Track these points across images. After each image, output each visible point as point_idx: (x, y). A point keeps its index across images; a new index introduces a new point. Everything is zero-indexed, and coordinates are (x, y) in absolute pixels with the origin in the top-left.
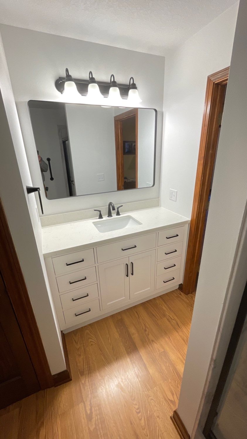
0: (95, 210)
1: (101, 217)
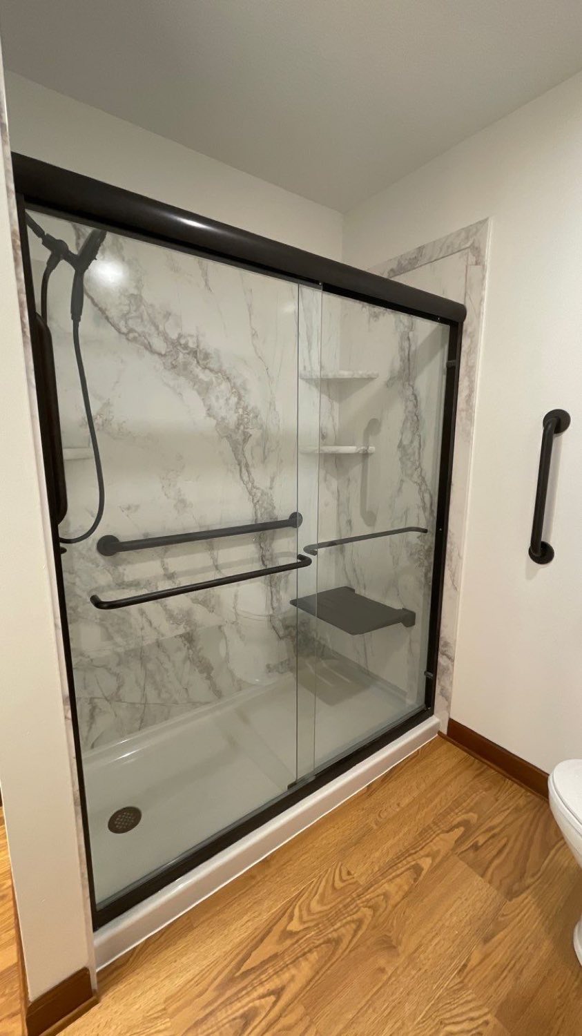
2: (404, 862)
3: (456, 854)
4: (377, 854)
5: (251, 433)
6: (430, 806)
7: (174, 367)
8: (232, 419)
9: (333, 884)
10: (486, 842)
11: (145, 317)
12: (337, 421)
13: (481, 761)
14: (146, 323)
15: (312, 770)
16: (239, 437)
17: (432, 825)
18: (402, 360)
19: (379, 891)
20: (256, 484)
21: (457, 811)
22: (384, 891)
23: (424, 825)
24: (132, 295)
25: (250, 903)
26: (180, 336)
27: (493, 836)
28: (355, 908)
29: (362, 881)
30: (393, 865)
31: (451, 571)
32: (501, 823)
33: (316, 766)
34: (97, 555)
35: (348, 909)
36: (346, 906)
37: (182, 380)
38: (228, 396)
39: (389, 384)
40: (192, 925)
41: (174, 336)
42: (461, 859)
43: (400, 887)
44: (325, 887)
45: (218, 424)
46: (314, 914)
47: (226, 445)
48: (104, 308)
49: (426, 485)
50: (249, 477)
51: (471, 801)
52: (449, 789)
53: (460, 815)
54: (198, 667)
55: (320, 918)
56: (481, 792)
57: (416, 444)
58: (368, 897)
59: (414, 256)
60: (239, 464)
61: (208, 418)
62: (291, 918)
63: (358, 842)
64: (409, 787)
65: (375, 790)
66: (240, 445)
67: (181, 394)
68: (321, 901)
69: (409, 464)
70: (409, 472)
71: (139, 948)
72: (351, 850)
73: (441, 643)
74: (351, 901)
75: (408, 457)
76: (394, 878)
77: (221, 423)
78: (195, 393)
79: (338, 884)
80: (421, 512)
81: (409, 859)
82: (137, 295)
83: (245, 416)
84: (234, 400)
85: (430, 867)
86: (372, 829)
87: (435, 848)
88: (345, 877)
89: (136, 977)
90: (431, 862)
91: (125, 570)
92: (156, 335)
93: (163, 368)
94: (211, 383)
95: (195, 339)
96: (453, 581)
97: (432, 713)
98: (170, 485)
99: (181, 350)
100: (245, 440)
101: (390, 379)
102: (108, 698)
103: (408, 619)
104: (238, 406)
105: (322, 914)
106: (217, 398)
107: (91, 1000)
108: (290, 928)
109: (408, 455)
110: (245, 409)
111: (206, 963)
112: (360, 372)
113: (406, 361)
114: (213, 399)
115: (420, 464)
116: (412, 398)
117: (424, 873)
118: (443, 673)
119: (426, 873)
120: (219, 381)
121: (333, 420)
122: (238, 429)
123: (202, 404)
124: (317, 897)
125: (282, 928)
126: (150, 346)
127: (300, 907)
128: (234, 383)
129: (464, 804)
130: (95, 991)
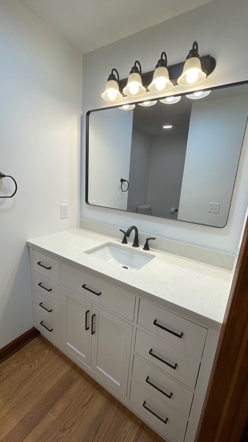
0: (121, 230)
1: (125, 241)
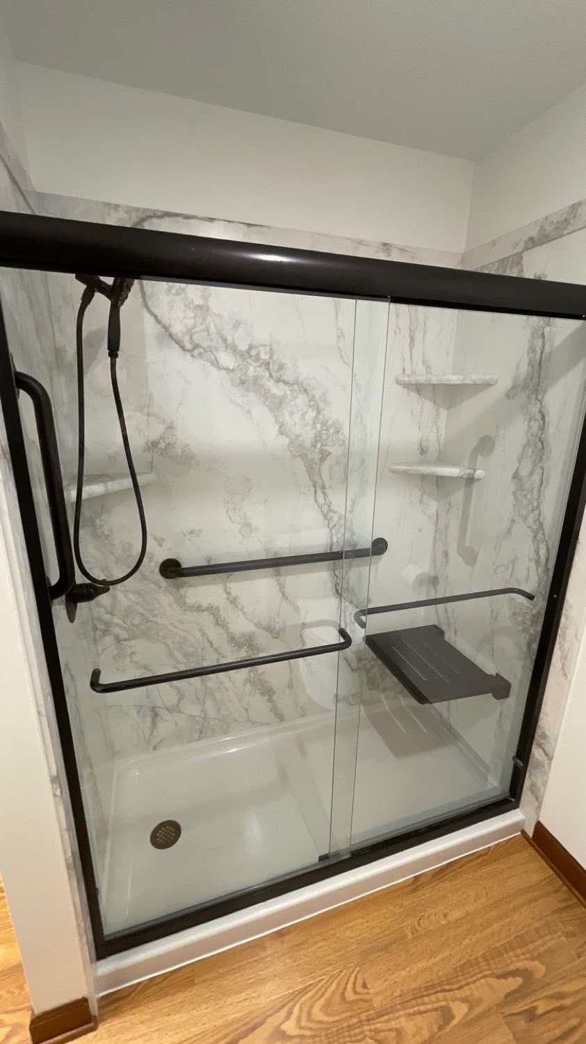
2: (433, 997)
3: (503, 1013)
4: (404, 973)
5: (330, 451)
6: (484, 932)
7: (243, 382)
8: (308, 436)
9: (343, 993)
10: (548, 1012)
11: (212, 329)
12: (442, 432)
13: (571, 890)
14: (213, 336)
15: (348, 846)
16: (316, 456)
17: (480, 960)
18: (531, 364)
19: (393, 1024)
20: (333, 507)
21: (519, 951)
22: (399, 1026)
23: (471, 956)
24: (197, 306)
25: (253, 978)
26: (251, 347)
27: (560, 1008)
28: (359, 1034)
29: (377, 1002)
30: (418, 995)
31: (562, 652)
32: (577, 992)
33: (353, 843)
34: (160, 577)
35: (352, 1033)
36: (350, 1027)
37: (252, 395)
38: (305, 410)
39: (510, 395)
40: (193, 980)
41: (243, 347)
42: (507, 1024)
43: (419, 1029)
44: (334, 992)
45: (291, 442)
46: (313, 1021)
47: (300, 466)
48: (167, 325)
49: (544, 534)
50: (325, 499)
51: (542, 946)
52: (516, 917)
53: (523, 960)
54: (258, 689)
55: (320, 1029)
56: (560, 937)
57: (537, 477)
58: (378, 1025)
59: (563, 218)
60: (314, 486)
61: (280, 437)
62: (288, 1018)
63: (385, 948)
64: (465, 896)
65: (422, 886)
66: (316, 464)
67: (250, 413)
68: (326, 1009)
69: (525, 502)
70: (524, 512)
71: (142, 985)
72: (375, 956)
73: (538, 732)
74: (357, 1023)
75: (525, 493)
76: (414, 1014)
77: (295, 442)
78: (266, 409)
79: (350, 995)
80: (533, 566)
81: (440, 995)
82: (203, 306)
83: (323, 432)
84: (311, 414)
85: (463, 1018)
86: (405, 937)
87: (476, 994)
88: (359, 989)
89: (131, 1017)
90: (466, 1011)
91: (186, 592)
92: (223, 349)
93: (230, 384)
94: (285, 397)
95: (268, 348)
96: (563, 665)
97: (516, 806)
98: (235, 509)
99: (252, 362)
100: (322, 460)
101: (512, 388)
102: (170, 709)
103: (500, 688)
104: (316, 421)
105: (322, 1026)
106: (292, 413)
107: (89, 1025)
108: (284, 1027)
109: (524, 490)
110: (323, 423)
111: (195, 1030)
112: (474, 377)
113: (536, 365)
114: (287, 416)
115: (538, 505)
116: (538, 417)
117: (455, 1022)
118: (536, 767)
119: (458, 1024)
120: (295, 394)
121: (438, 430)
122: (315, 446)
123: (274, 420)
124: (322, 1001)
125: (276, 1024)
126: (218, 363)
127: (301, 1004)
128: (313, 396)
129: (531, 946)
130: (95, 1017)
